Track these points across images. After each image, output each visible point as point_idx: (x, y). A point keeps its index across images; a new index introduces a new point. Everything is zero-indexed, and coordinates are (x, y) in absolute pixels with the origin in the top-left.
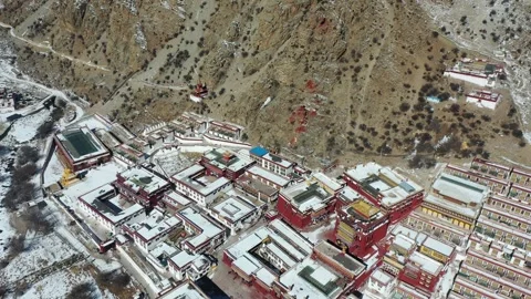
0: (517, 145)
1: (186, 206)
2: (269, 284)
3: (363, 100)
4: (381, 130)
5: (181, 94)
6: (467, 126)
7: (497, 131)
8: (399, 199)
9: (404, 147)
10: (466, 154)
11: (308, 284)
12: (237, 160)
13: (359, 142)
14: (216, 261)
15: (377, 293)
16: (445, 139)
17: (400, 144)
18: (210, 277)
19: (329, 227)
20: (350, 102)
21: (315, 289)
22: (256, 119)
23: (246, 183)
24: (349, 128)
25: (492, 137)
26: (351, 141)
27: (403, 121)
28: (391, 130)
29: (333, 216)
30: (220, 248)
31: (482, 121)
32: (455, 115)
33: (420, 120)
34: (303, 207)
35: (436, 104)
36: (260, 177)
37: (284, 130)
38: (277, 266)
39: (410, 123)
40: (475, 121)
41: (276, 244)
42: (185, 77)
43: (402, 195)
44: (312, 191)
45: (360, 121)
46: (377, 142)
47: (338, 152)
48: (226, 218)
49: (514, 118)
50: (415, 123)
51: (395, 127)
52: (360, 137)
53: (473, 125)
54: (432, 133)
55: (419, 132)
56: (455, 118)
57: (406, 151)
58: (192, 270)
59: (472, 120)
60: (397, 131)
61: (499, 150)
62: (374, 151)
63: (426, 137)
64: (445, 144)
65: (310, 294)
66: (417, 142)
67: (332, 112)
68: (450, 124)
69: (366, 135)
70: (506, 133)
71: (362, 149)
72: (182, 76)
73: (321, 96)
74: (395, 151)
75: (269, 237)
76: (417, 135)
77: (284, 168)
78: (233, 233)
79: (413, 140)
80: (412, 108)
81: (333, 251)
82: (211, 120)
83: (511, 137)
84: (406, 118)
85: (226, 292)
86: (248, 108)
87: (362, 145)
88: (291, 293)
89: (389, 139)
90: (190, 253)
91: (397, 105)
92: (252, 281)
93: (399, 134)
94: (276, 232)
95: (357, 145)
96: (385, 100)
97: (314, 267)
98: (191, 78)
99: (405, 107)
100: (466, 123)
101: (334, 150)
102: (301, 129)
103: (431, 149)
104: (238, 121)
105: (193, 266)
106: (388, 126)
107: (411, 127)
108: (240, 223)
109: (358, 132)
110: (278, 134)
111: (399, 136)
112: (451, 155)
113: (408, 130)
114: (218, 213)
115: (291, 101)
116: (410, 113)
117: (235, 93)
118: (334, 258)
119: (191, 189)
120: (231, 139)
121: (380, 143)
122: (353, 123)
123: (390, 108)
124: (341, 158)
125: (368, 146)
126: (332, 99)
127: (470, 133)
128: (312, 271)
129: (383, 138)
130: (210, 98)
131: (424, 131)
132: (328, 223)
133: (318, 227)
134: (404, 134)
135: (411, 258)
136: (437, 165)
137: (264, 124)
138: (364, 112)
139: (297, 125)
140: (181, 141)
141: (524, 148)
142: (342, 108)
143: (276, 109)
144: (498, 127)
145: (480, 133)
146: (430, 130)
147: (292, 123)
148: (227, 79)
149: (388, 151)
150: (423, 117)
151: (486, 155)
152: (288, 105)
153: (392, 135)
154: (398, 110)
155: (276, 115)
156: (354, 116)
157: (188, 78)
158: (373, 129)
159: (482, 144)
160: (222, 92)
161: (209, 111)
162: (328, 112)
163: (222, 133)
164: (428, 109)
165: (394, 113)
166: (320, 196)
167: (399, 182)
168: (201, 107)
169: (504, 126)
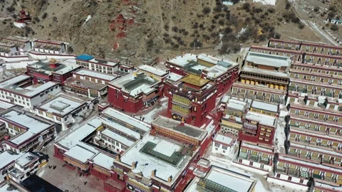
0: (297, 28)
1: (10, 110)
2: (109, 168)
3: (172, 8)
4: (190, 31)
5: (5, 23)
6: (258, 18)
7: (281, 20)
8: (220, 73)
9: (212, 40)
10: (262, 39)
11: (153, 159)
12: (64, 66)
13: (174, 41)
14: (46, 157)
15: (222, 156)
16: (243, 30)
17: (208, 38)
18: (40, 175)
19: (161, 109)
20: (161, 11)
21: (161, 162)
22: (79, 34)
23: (74, 83)
24: (163, 31)
25: (279, 24)
26: (167, 41)
27: (207, 20)
28: (199, 29)
29: (162, 100)
30: (50, 144)
31: (269, 13)
32: (247, 11)
33: (221, 18)
34: (134, 92)
35: (230, 6)
36: (87, 77)
37: (106, 37)
38: (115, 150)
39: (213, 22)
40: (263, 13)
41: (111, 129)
42: (8, 9)
43: (222, 70)
44: (140, 80)
45: (171, 25)
46: (188, 40)
47: (157, 51)
48: (54, 114)
49: (290, 10)
50: (217, 21)
51: (201, 26)
52: (175, 37)
53: (262, 17)
54: (232, 27)
55: (221, 27)
56: (248, 14)
57: (214, 43)
58: (16, 171)
59: (260, 14)
60: (204, 29)
61: (286, 33)
62: (188, 46)
63: (228, 30)
64: (244, 34)
65: (157, 168)
66: (221, 35)
67: (147, 20)
68: (244, 19)
69: (178, 35)
70: (287, 21)
71: (177, 46)
72: (5, 9)
73: (135, 7)
74: (205, 44)
75: (103, 124)
76: (220, 31)
77: (110, 68)
78: (64, 128)
79: (218, 34)
80: (212, 10)
81: (172, 123)
82: (35, 39)
83: (291, 24)
84: (209, 19)
85: (60, 187)
86: (71, 25)
87: (177, 43)
88: (136, 171)
89: (198, 36)
90: (13, 153)
91: (200, 10)
92: (89, 169)
93: (206, 31)
94: (110, 119)
95: (172, 44)
96: (190, 8)
97: (155, 142)
98: (14, 9)
99: (207, 11)
100: (257, 16)
101: (153, 50)
102: (121, 35)
103: (233, 38)
104: (63, 39)
105: (17, 166)
106: (195, 27)
107: (215, 25)
108: (70, 116)
109: (171, 33)
110: (101, 43)
111: (207, 32)
112: (250, 41)
113: (213, 27)
114: (45, 110)
115: (109, 15)
116: (211, 14)
117: (57, 15)
118: (174, 128)
119: (15, 94)
120: (57, 52)
121: (191, 40)
122: (166, 27)
123: (195, 13)
124: (160, 56)
125: (182, 43)
126: (145, 9)
127: (261, 23)
128: (154, 145)
129: (193, 36)
130: (34, 23)
131: (225, 26)
132: (159, 105)
133: (151, 110)
134: (210, 30)
135: (247, 117)
136: (242, 49)
137: (88, 37)
138: (174, 17)
139: (118, 31)
140: (5, 59)
141: (303, 30)
142: (155, 16)
143: (97, 23)
144: (281, 17)
145: (269, 22)
146: (230, 25)
147: (113, 30)
148: (49, 7)
149: (199, 45)
150: (223, 16)
151: (278, 37)
152: (107, 18)
153: (200, 32)
154: (202, 13)
155: (97, 28)
156: (166, 21)
157: (11, 10)
158: (183, 30)
159: (272, 29)
160: (45, 16)
161: (33, 33)
162: (144, 20)
163: (48, 48)
164: (226, 10)
165: (199, 16)
166: (148, 82)
167: (216, 62)
168: (25, 31)
169: (285, 16)
